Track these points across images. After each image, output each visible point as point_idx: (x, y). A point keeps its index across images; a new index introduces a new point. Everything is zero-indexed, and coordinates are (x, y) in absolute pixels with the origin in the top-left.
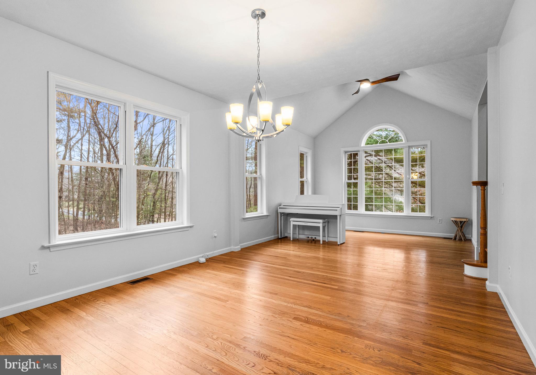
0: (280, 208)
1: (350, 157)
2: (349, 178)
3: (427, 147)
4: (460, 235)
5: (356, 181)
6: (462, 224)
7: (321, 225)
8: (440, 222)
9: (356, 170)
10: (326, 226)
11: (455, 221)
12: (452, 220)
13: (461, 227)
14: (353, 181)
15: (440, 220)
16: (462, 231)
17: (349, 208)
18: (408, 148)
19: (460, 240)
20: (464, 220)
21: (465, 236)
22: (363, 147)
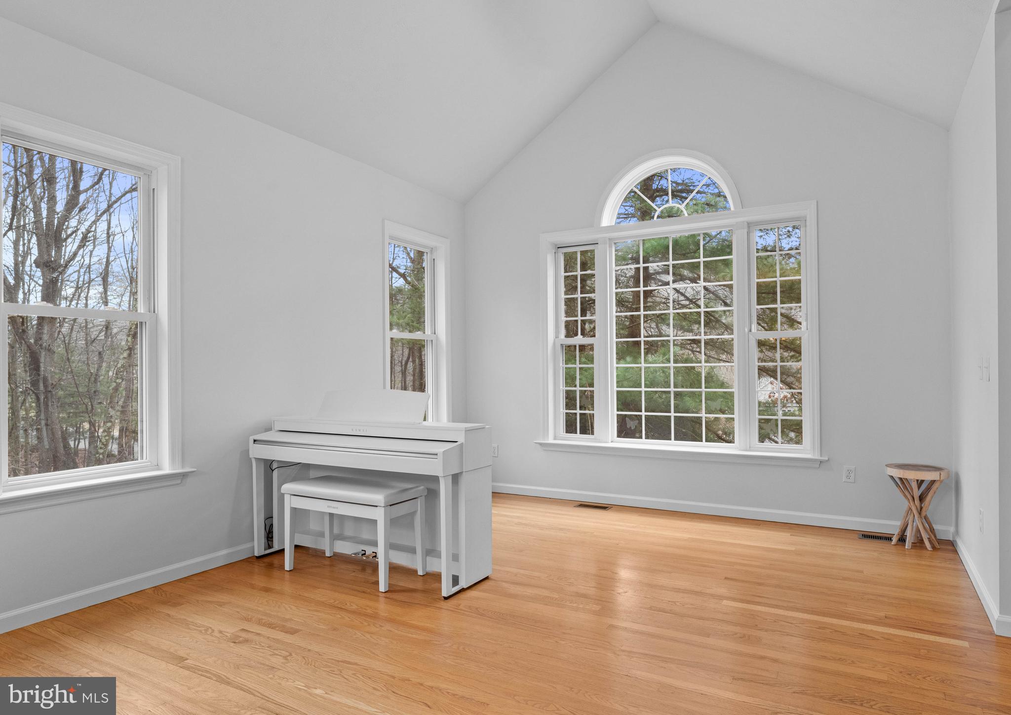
0: (255, 441)
1: (569, 263)
2: (571, 331)
3: (806, 226)
4: (918, 531)
5: (586, 341)
6: (924, 487)
7: (379, 514)
8: (848, 477)
9: (588, 306)
10: (414, 513)
11: (901, 479)
12: (892, 477)
13: (922, 498)
14: (579, 340)
15: (849, 471)
16: (923, 514)
17: (570, 428)
18: (746, 231)
19: (919, 543)
20: (928, 476)
21: (935, 528)
22: (609, 229)
